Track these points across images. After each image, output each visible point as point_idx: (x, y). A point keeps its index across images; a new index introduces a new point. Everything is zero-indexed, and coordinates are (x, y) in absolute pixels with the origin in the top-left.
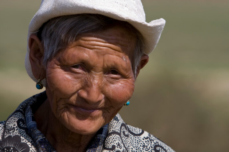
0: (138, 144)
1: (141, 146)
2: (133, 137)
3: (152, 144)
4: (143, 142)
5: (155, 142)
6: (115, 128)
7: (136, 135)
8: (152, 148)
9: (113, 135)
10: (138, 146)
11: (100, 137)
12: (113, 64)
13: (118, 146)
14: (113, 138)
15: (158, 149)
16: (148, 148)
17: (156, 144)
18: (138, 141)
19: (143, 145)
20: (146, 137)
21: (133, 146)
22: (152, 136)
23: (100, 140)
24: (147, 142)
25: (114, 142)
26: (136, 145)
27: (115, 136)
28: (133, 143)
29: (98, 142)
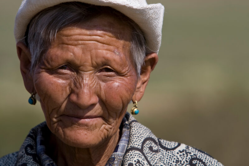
0: (170, 160)
1: (173, 162)
2: (165, 152)
3: (188, 158)
4: (177, 156)
5: (192, 154)
6: (134, 143)
7: (170, 149)
8: (187, 162)
9: (131, 151)
10: (170, 162)
11: (115, 156)
12: (104, 60)
13: (137, 163)
14: (131, 155)
15: (195, 163)
16: (182, 163)
17: (193, 157)
18: (171, 157)
19: (176, 160)
20: (181, 150)
21: (163, 163)
22: (190, 148)
23: (116, 159)
24: (182, 156)
25: (132, 160)
26: (168, 161)
27: (134, 153)
28: (163, 159)
29: (112, 161)
